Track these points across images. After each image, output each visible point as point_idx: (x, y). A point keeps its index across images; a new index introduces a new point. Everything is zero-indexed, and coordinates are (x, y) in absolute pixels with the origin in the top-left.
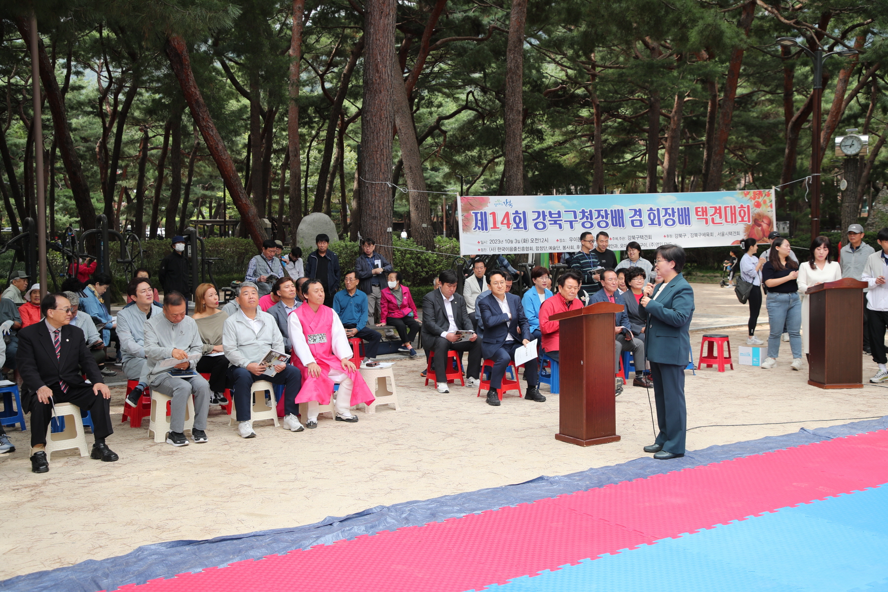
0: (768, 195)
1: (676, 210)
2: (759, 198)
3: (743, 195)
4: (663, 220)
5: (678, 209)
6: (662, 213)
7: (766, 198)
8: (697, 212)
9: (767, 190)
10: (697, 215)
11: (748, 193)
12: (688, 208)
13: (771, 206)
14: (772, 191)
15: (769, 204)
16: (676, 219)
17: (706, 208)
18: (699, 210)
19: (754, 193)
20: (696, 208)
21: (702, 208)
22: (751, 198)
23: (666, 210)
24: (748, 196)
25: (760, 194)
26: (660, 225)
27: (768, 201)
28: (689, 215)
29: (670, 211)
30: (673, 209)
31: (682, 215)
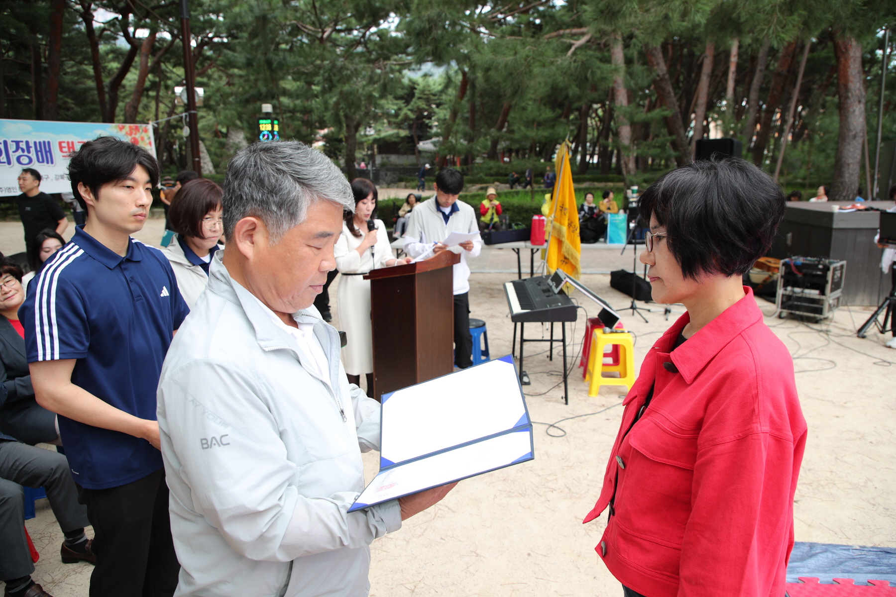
0: (146, 131)
1: (32, 144)
2: (136, 134)
3: (118, 129)
4: (13, 157)
5: (35, 143)
6: (12, 147)
7: (144, 134)
8: (61, 148)
9: (144, 126)
10: (61, 151)
11: (123, 127)
12: (49, 143)
13: (150, 144)
14: (150, 128)
15: (147, 141)
16: (33, 155)
17: (73, 143)
18: (64, 145)
19: (130, 127)
20: (60, 143)
21: (68, 143)
22: (127, 133)
23: (17, 143)
24: (124, 132)
25: (137, 129)
26: (9, 163)
27: (146, 138)
28: (50, 151)
29: (22, 145)
30: (27, 143)
31: (41, 151)
